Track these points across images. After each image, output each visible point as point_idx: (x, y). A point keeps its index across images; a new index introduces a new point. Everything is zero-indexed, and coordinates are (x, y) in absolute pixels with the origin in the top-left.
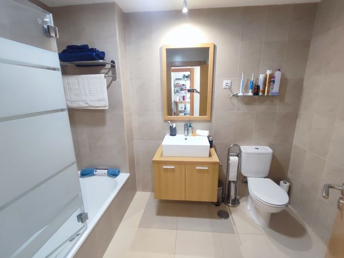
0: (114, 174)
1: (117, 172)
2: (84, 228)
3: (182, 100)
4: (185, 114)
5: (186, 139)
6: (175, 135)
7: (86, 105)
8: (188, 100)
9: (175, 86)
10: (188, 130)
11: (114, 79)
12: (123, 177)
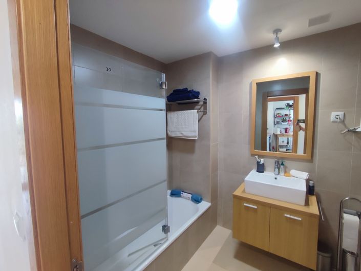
0: (197, 200)
1: (200, 198)
2: (166, 239)
3: (283, 132)
4: (287, 150)
5: (276, 178)
6: (263, 172)
7: (181, 135)
8: (291, 133)
9: (276, 116)
10: (279, 169)
11: (205, 113)
12: (205, 205)
